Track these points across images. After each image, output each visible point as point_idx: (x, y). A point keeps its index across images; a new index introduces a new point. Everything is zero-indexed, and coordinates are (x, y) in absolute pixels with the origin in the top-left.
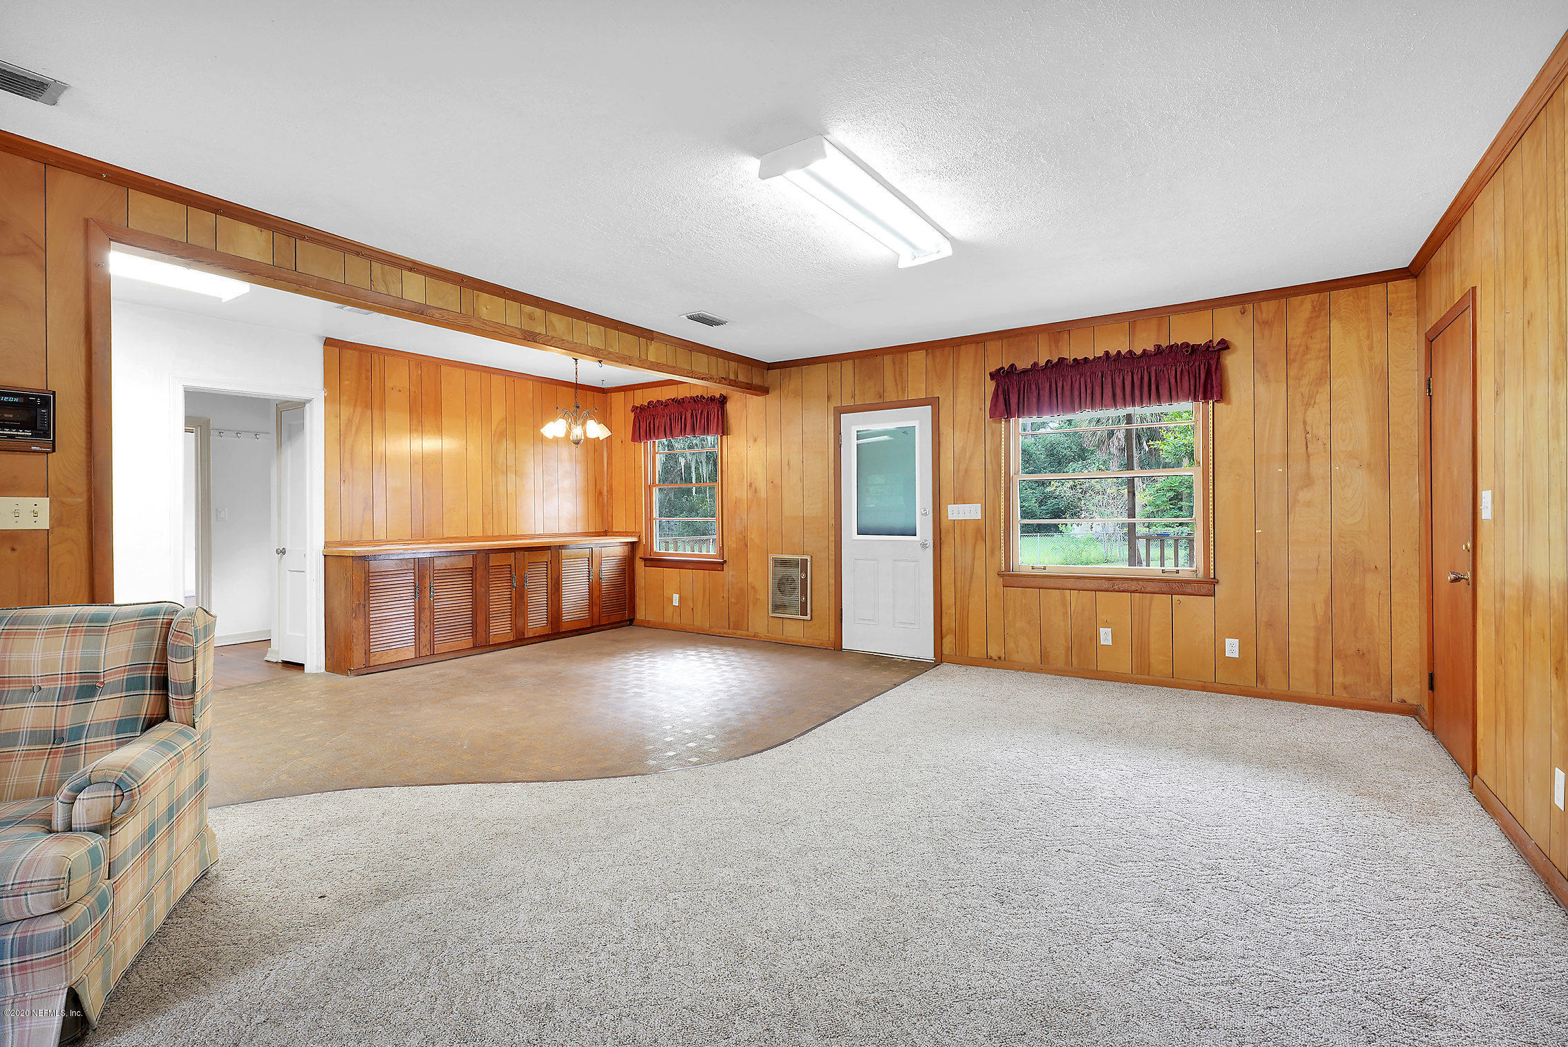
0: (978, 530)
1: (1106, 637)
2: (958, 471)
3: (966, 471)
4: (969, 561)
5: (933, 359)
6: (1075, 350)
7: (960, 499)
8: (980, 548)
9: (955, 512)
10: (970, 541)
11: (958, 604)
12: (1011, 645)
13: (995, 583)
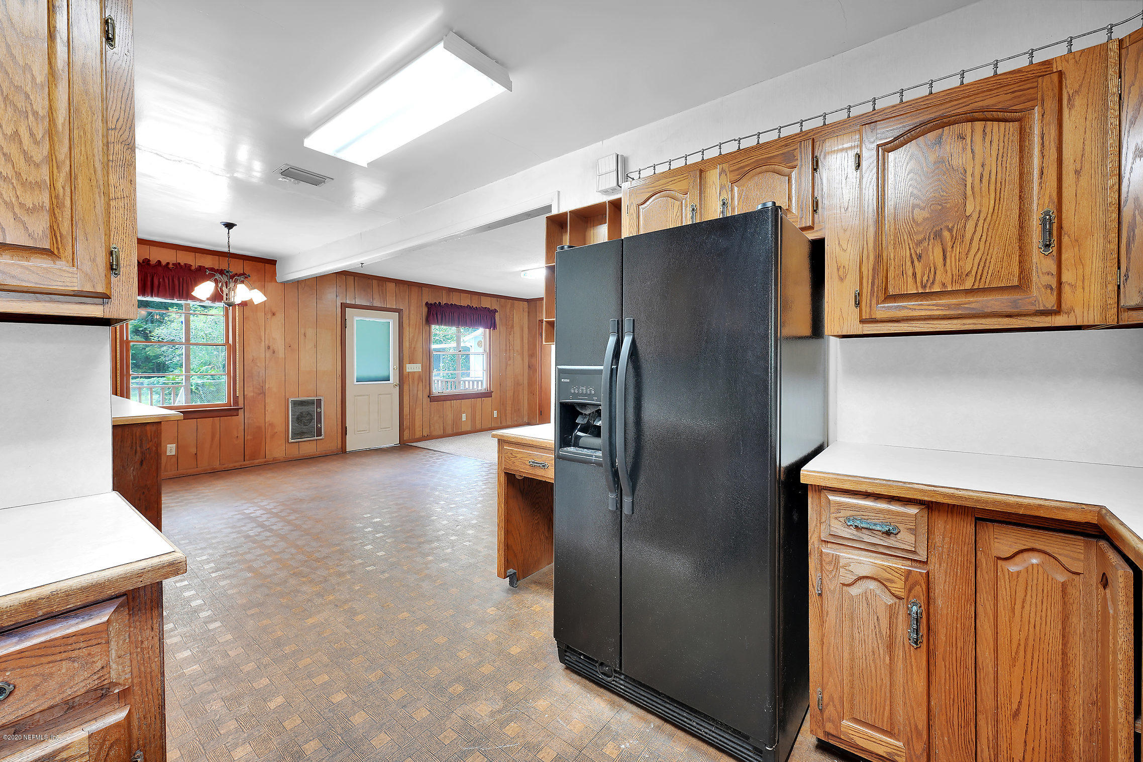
0: (420, 376)
1: (464, 418)
2: (411, 347)
3: (414, 348)
4: (416, 392)
5: (399, 289)
6: (455, 300)
7: (412, 361)
8: (421, 384)
9: (410, 368)
10: (416, 383)
11: (411, 414)
12: (432, 428)
13: (427, 400)
